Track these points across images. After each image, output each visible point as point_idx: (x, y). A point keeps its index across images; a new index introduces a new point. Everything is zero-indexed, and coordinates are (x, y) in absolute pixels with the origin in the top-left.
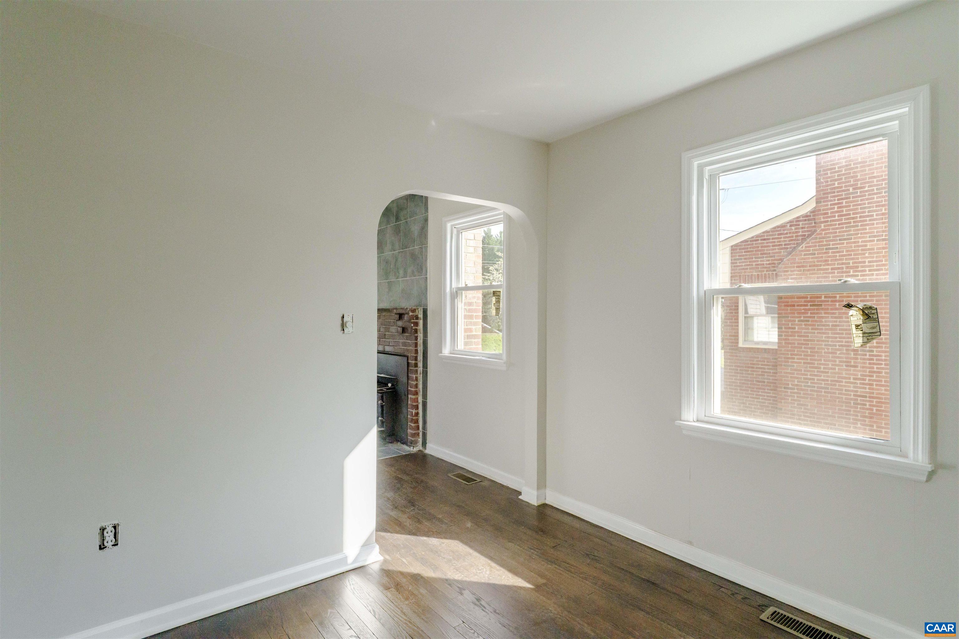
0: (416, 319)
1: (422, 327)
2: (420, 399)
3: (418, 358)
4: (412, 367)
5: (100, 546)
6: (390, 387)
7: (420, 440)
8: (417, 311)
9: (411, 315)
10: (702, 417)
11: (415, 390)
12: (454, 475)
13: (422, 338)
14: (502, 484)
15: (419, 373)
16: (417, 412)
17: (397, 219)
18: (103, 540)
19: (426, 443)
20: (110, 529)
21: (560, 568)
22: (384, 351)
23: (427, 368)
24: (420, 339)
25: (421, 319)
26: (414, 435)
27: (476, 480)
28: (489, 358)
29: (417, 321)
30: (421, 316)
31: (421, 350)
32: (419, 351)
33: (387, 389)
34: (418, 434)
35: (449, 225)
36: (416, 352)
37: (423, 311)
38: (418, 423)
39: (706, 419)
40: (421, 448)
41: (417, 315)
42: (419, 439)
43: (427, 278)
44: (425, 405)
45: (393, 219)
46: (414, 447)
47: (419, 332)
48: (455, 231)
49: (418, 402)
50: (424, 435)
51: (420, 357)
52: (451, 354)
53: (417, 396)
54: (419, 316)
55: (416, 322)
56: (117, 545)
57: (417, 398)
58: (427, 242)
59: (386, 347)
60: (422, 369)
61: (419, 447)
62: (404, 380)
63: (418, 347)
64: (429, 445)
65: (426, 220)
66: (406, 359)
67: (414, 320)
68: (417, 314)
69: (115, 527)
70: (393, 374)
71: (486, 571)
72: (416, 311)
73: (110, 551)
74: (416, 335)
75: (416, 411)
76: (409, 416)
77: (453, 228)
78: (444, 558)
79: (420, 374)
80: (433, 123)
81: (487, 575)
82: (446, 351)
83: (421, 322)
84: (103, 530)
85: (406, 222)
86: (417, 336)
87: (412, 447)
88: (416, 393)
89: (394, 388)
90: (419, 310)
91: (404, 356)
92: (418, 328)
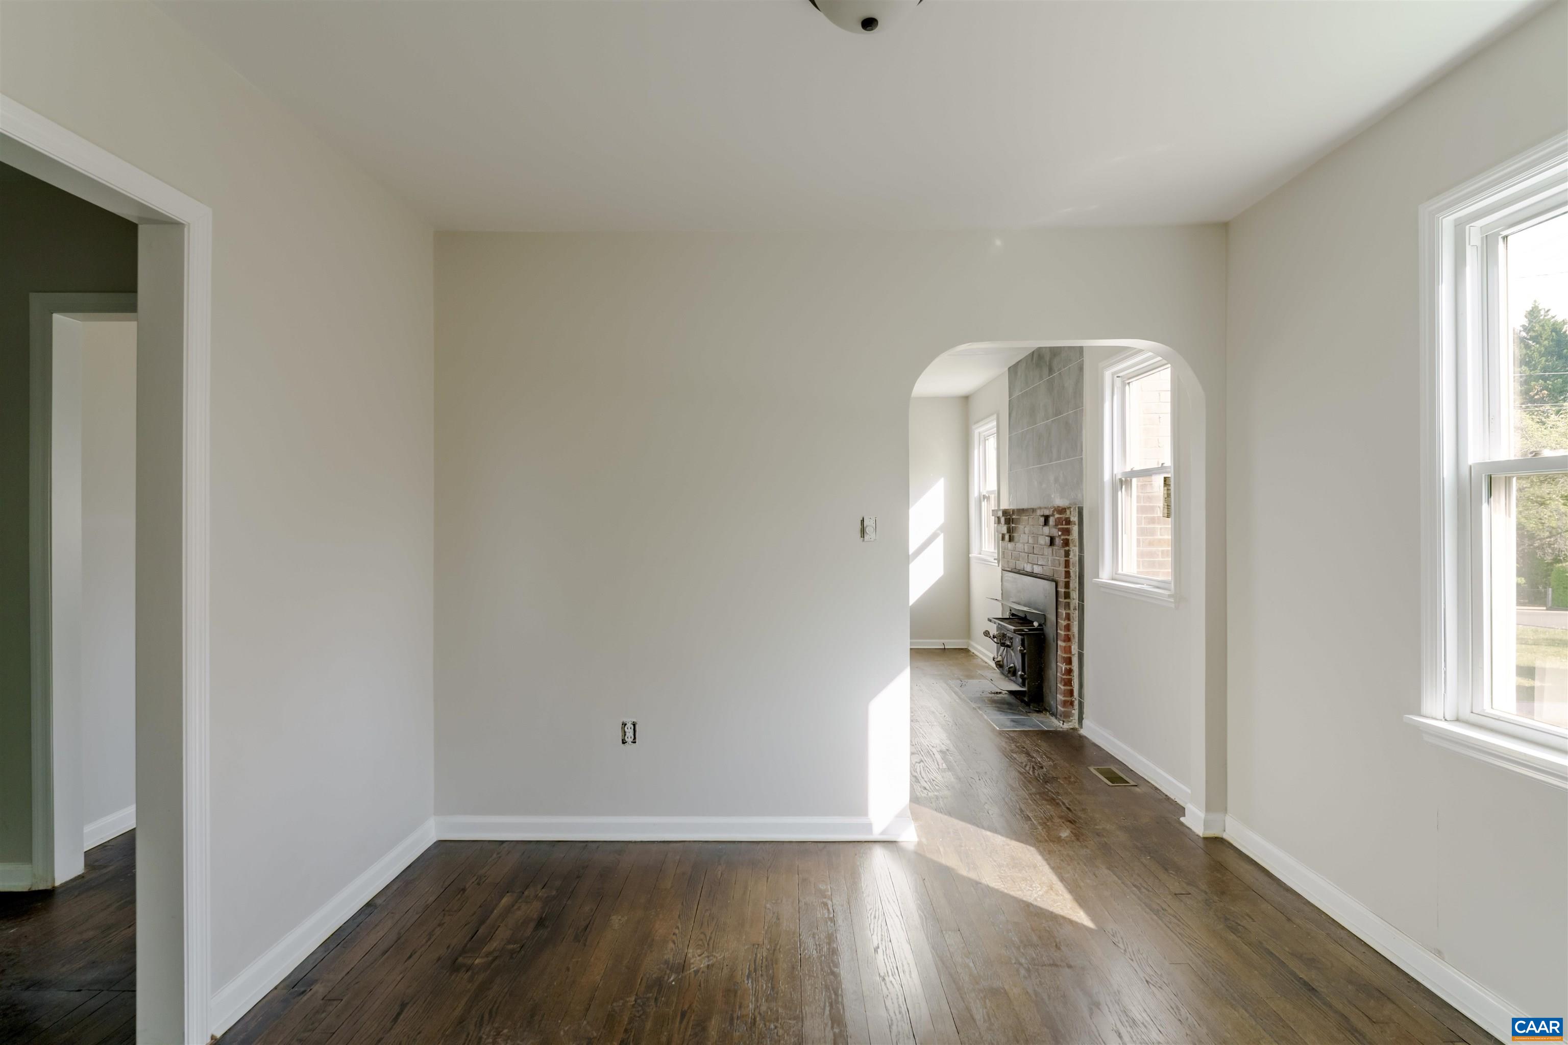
0: (1066, 525)
1: (1077, 537)
2: (1075, 649)
3: (1071, 585)
4: (1062, 598)
5: (623, 740)
6: (1036, 627)
7: (1076, 712)
8: (1068, 512)
9: (1058, 518)
10: (1466, 714)
11: (1066, 633)
12: (1098, 770)
13: (1077, 554)
14: (1168, 795)
15: (1072, 608)
16: (1070, 669)
17: (1051, 371)
18: (625, 735)
19: (1083, 719)
20: (629, 725)
21: (1160, 922)
22: (1033, 573)
23: (1083, 601)
24: (1075, 555)
25: (1075, 524)
26: (1065, 703)
27: (1128, 783)
28: (1158, 587)
29: (1068, 526)
30: (1074, 518)
31: (1076, 573)
32: (1072, 574)
33: (1030, 630)
34: (1072, 703)
35: (1108, 374)
36: (1068, 574)
37: (1078, 512)
38: (1072, 686)
39: (1473, 718)
40: (1077, 726)
41: (1069, 518)
42: (1073, 711)
43: (1082, 459)
44: (1081, 656)
45: (1046, 371)
46: (1064, 721)
47: (1071, 545)
48: (1118, 382)
49: (1070, 652)
50: (1081, 705)
51: (1074, 584)
52: (1113, 579)
53: (1069, 644)
54: (1072, 519)
55: (1068, 528)
56: (635, 742)
57: (1070, 647)
58: (1082, 403)
59: (1035, 566)
60: (1077, 601)
61: (1074, 723)
62: (1053, 618)
63: (1071, 567)
64: (1085, 722)
65: (1081, 369)
66: (1054, 584)
67: (1063, 525)
68: (1067, 516)
69: (634, 725)
70: (1041, 608)
71: (1040, 890)
72: (1065, 511)
73: (629, 746)
74: (1067, 548)
75: (1068, 667)
76: (1058, 674)
77: (1115, 376)
78: (995, 861)
79: (1075, 609)
80: (998, 243)
81: (1035, 895)
82: (1105, 576)
83: (1075, 529)
84: (624, 725)
85: (1060, 373)
86: (1069, 551)
87: (1062, 722)
88: (1068, 639)
89: (1042, 630)
90: (1072, 509)
91: (1053, 580)
92: (1070, 538)
